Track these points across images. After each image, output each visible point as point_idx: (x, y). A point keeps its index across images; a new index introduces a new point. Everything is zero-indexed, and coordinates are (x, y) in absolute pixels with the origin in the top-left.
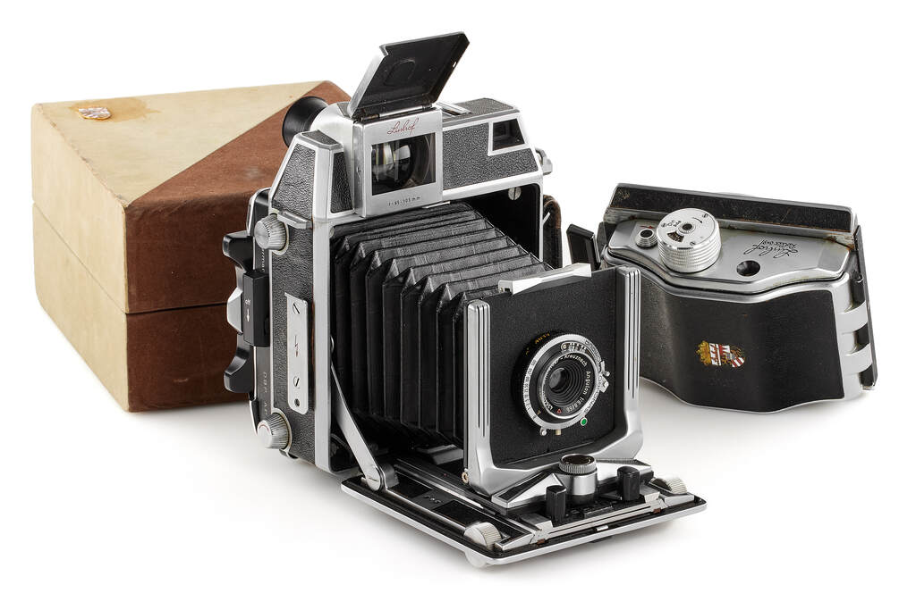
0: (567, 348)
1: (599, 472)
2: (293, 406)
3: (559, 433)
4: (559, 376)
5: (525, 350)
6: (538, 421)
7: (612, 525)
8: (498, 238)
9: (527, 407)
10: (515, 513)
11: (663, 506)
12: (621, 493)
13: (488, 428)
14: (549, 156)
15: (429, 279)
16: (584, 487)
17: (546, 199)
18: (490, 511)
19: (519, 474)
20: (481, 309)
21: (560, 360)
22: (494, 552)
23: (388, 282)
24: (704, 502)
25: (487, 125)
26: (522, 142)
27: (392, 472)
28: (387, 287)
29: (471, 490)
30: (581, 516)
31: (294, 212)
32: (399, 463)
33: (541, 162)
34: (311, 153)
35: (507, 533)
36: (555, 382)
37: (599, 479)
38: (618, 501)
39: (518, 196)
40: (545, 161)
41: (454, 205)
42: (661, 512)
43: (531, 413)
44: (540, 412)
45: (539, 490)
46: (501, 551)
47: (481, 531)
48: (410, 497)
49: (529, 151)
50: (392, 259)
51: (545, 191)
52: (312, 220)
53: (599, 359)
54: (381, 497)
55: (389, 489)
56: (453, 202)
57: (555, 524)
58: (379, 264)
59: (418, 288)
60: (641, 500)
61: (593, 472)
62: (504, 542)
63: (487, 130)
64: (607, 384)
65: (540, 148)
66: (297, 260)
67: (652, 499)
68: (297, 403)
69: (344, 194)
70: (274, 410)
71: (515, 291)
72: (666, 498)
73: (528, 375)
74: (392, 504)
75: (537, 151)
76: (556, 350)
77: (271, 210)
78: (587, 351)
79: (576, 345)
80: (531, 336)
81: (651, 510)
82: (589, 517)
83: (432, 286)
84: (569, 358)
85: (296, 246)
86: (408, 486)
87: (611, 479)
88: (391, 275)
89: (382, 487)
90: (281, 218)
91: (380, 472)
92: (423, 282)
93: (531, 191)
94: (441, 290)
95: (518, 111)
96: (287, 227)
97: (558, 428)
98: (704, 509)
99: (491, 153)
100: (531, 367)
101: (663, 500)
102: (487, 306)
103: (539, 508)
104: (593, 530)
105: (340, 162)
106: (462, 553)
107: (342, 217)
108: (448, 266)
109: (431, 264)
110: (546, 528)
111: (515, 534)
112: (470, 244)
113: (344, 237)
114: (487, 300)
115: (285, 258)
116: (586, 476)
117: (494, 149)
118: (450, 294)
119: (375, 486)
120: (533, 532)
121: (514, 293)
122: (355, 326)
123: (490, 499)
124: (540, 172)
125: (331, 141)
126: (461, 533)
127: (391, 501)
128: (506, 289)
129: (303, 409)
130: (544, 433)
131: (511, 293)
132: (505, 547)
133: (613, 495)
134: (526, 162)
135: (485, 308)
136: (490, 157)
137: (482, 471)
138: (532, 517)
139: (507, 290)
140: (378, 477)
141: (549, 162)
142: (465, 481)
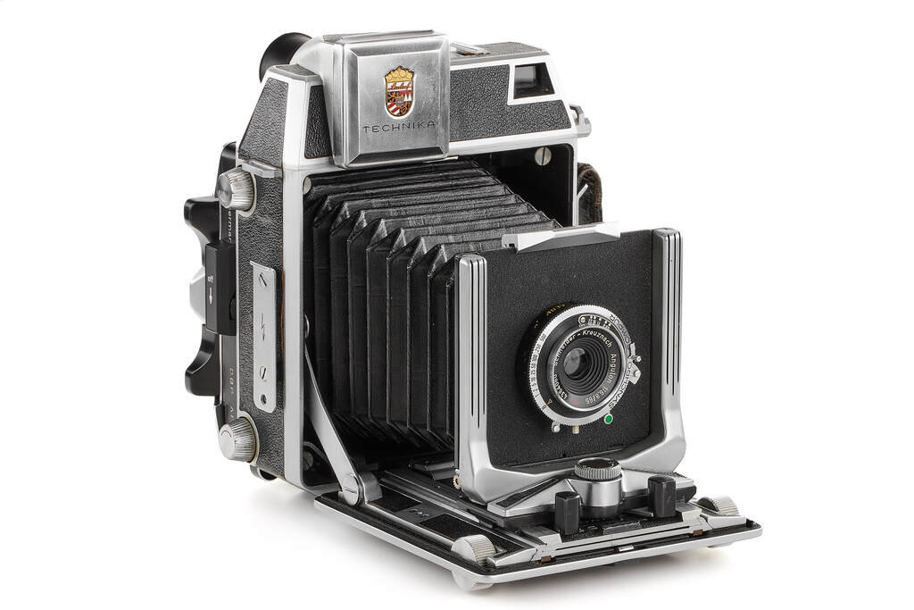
0: (587, 321)
1: (624, 480)
2: (258, 404)
3: (576, 431)
4: (578, 361)
5: (534, 323)
6: (548, 412)
7: (639, 546)
8: (517, 204)
9: (534, 394)
10: (515, 525)
11: (706, 528)
12: (652, 509)
13: (484, 418)
14: (586, 114)
15: (422, 239)
16: (606, 496)
17: (582, 167)
18: (486, 525)
19: (523, 478)
20: (475, 264)
21: (576, 337)
22: (486, 568)
23: (373, 245)
24: (758, 526)
25: (507, 67)
26: (551, 91)
27: (374, 483)
28: (372, 251)
29: (465, 497)
30: (599, 532)
31: (262, 161)
32: (387, 477)
33: (577, 121)
34: (283, 87)
35: (503, 547)
36: (572, 365)
37: (625, 489)
38: (650, 519)
39: (547, 160)
40: (581, 120)
41: (462, 163)
42: (703, 535)
43: (540, 401)
44: (551, 401)
45: (548, 497)
46: (495, 567)
47: (472, 546)
48: (393, 511)
49: (560, 103)
50: (380, 219)
51: (580, 157)
52: (282, 168)
53: (627, 339)
54: (359, 513)
55: (369, 502)
56: (461, 158)
57: (565, 538)
58: (365, 225)
59: (408, 250)
60: (678, 518)
61: (616, 478)
62: (496, 557)
63: (508, 73)
64: (638, 373)
65: (576, 104)
66: (266, 221)
67: (692, 518)
68: (264, 399)
69: (321, 135)
70: (240, 414)
71: (521, 247)
72: (710, 518)
73: (536, 352)
74: (371, 519)
75: (572, 108)
76: (572, 323)
77: (239, 161)
78: (612, 328)
79: (597, 319)
80: (543, 305)
81: (690, 531)
82: (609, 533)
83: (424, 247)
84: (589, 336)
85: (264, 204)
86: (391, 499)
87: (642, 492)
88: (378, 235)
89: (361, 501)
90: (247, 167)
91: (358, 483)
92: (414, 244)
93: (562, 154)
94: (434, 252)
95: (548, 54)
96: (253, 177)
97: (576, 423)
98: (759, 534)
99: (512, 101)
100: (540, 343)
101: (706, 519)
102: (483, 262)
103: (546, 520)
104: (615, 550)
105: (319, 95)
106: (449, 572)
107: (318, 165)
108: (449, 228)
109: (428, 226)
110: (552, 543)
111: (512, 548)
112: (481, 208)
113: (326, 196)
114: (485, 255)
115: (251, 221)
116: (606, 483)
117: (515, 97)
118: (444, 255)
119: (352, 499)
120: (537, 546)
121: (519, 249)
122: (335, 304)
123: (485, 507)
124: (574, 129)
125: (309, 73)
126: (448, 548)
127: (372, 516)
128: (510, 245)
129: (270, 407)
130: (556, 429)
131: (515, 250)
132: (498, 563)
133: (642, 511)
134: (557, 116)
135: (481, 263)
136: (511, 107)
137: (476, 472)
138: (537, 531)
139: (512, 245)
140: (355, 488)
141: (587, 121)
142: (457, 487)
